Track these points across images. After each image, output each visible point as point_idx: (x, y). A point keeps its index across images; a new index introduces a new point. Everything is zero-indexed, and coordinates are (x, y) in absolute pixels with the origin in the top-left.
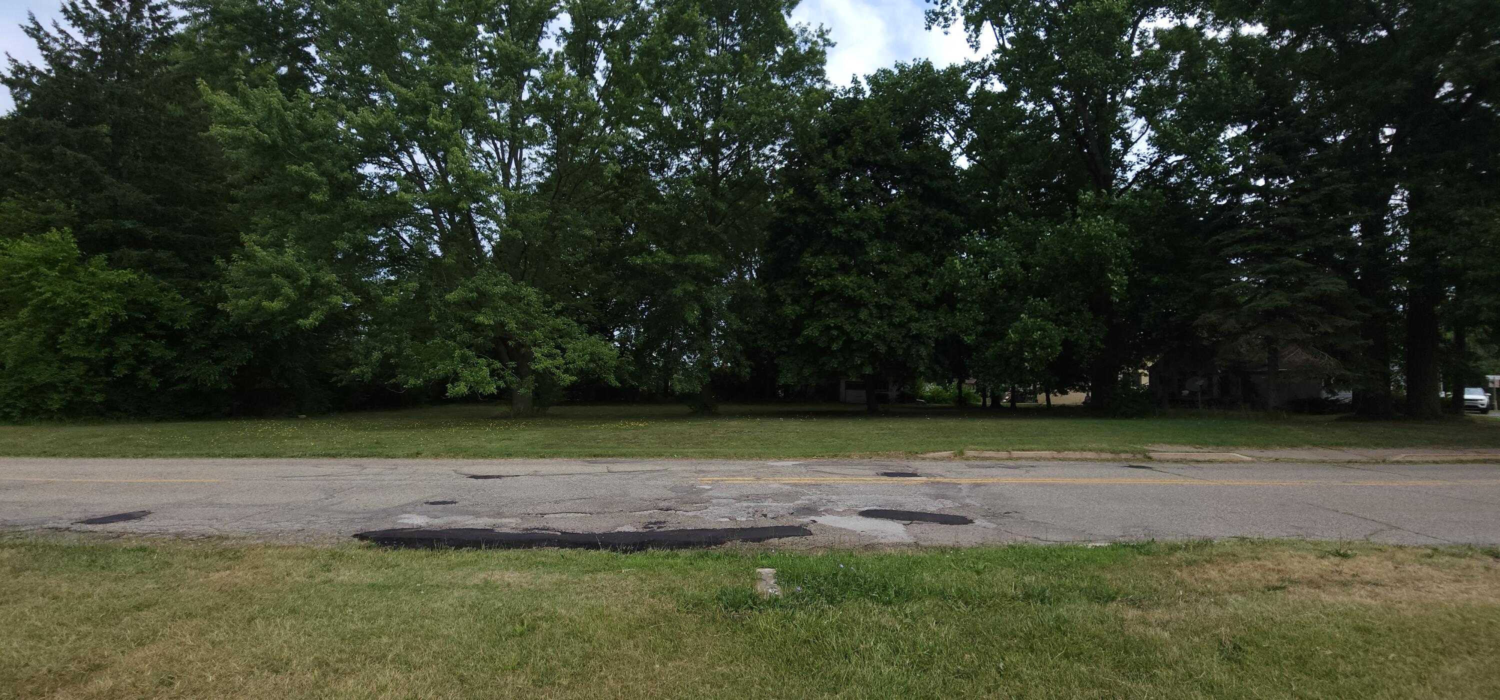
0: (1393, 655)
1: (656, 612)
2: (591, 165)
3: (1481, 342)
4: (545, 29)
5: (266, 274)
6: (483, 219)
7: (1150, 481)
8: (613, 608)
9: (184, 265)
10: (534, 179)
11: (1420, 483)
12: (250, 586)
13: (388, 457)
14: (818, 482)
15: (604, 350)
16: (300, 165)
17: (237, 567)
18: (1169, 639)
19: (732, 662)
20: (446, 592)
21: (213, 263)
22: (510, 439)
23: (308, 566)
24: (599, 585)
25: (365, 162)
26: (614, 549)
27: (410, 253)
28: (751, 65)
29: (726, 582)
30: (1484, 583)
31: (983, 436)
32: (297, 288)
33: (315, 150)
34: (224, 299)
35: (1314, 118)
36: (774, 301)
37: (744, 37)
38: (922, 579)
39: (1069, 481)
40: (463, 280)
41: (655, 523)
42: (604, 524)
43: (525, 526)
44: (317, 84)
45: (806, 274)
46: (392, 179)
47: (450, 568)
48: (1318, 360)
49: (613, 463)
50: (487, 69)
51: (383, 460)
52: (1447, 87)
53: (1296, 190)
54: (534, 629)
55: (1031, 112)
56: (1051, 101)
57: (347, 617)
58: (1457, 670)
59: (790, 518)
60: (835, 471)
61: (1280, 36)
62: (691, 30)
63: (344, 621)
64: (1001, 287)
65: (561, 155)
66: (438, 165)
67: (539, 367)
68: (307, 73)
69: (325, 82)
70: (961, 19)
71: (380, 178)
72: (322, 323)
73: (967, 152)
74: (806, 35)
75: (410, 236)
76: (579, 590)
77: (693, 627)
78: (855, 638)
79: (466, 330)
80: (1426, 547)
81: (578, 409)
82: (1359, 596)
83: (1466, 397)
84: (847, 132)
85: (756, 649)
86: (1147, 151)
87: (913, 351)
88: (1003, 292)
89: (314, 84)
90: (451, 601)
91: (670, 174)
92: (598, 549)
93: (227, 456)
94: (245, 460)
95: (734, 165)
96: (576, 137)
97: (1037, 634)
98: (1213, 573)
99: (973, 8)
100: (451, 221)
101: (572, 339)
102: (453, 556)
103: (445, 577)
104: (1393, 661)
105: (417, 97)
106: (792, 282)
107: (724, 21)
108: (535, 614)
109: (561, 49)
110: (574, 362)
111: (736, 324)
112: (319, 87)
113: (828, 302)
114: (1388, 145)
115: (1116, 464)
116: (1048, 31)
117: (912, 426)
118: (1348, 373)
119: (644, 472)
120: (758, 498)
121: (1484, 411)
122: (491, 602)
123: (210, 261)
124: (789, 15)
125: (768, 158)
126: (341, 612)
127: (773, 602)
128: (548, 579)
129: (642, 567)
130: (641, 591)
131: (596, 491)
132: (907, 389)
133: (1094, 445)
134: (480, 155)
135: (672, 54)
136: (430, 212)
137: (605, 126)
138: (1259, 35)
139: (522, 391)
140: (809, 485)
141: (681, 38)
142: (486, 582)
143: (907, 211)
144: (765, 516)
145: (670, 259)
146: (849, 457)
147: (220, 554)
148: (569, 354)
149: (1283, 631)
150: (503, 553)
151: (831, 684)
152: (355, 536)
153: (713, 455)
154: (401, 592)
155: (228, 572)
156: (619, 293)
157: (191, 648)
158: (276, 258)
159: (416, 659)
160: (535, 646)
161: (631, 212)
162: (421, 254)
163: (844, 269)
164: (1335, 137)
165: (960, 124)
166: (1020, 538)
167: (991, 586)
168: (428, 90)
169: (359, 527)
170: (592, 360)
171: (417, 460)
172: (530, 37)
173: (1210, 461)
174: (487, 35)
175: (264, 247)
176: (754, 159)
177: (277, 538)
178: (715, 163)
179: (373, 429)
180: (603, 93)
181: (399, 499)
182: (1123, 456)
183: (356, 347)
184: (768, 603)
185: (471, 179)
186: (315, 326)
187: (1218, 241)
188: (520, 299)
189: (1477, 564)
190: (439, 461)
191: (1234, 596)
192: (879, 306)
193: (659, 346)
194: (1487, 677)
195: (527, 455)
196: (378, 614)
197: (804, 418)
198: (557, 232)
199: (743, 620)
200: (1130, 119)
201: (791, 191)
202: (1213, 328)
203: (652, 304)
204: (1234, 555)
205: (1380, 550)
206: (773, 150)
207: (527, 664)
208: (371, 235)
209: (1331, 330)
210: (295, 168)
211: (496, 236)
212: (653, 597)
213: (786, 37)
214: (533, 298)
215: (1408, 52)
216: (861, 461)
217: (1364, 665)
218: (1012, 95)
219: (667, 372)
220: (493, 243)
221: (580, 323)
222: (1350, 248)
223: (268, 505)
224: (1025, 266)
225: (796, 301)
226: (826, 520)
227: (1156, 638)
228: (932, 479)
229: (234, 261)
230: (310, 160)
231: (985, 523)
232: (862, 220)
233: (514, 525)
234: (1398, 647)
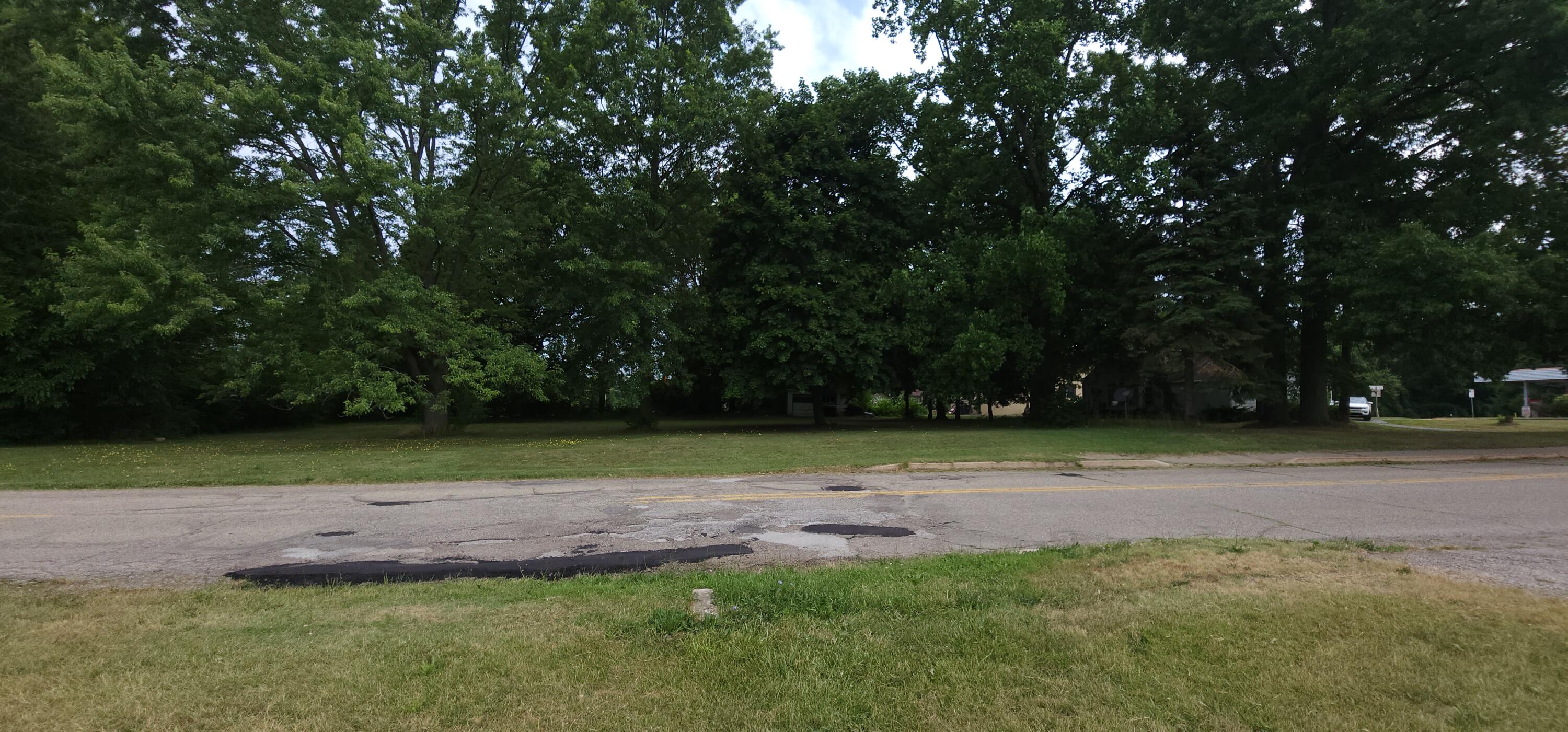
0: (1274, 639)
1: (582, 640)
2: (516, 159)
3: (1365, 356)
4: (461, 5)
5: (114, 272)
6: (388, 214)
7: (1080, 488)
8: (535, 638)
9: (8, 260)
10: (448, 172)
11: (1308, 483)
12: (93, 637)
13: (270, 483)
14: (761, 499)
15: (529, 361)
16: (155, 144)
17: (76, 616)
18: (1085, 635)
19: (662, 686)
20: (339, 632)
21: (43, 257)
22: (421, 461)
23: (167, 611)
24: (520, 615)
25: (241, 144)
26: (538, 576)
27: (297, 251)
28: (694, 62)
29: (659, 605)
30: (1357, 573)
31: (927, 447)
32: (153, 288)
33: (176, 127)
34: (57, 299)
35: (1225, 146)
36: (718, 311)
37: (686, 29)
38: (861, 592)
39: (1006, 490)
40: (364, 282)
41: (586, 547)
42: (529, 551)
43: (437, 555)
44: (179, 50)
45: (752, 284)
46: (275, 164)
47: (346, 605)
48: (1226, 371)
49: (541, 484)
50: (392, 45)
51: (263, 488)
52: (1340, 122)
53: (1210, 213)
54: (443, 665)
55: (975, 127)
56: (993, 116)
57: (217, 667)
58: (1330, 652)
59: (731, 536)
60: (780, 487)
61: (1198, 67)
62: (628, 19)
63: (211, 671)
64: (947, 299)
65: (481, 146)
66: (333, 151)
67: (456, 380)
68: (166, 36)
69: (189, 48)
70: (908, 29)
71: (259, 163)
72: (186, 330)
73: (914, 162)
74: (752, 33)
75: (298, 232)
76: (496, 622)
77: (623, 652)
78: (791, 654)
79: (367, 338)
80: (1310, 541)
81: (501, 427)
82: (1250, 587)
83: (1351, 405)
84: (795, 138)
85: (689, 672)
86: (1080, 170)
87: (861, 362)
88: (948, 305)
89: (174, 50)
90: (345, 641)
91: (605, 173)
92: (521, 577)
93: (62, 487)
94: (85, 492)
95: (676, 166)
96: (499, 128)
97: (967, 639)
98: (1128, 572)
99: (919, 19)
100: (349, 215)
101: (493, 350)
102: (349, 592)
103: (337, 615)
104: (1275, 645)
105: (306, 73)
106: (737, 291)
107: (664, 11)
108: (445, 649)
109: (481, 29)
110: (496, 376)
111: (678, 335)
112: (181, 54)
113: (776, 312)
114: (1286, 174)
115: (1050, 472)
116: (991, 47)
117: (859, 440)
118: (1252, 383)
119: (574, 493)
120: (698, 517)
121: (1367, 418)
122: (393, 639)
123: (39, 254)
124: (734, 10)
125: (711, 161)
126: (208, 661)
127: (709, 623)
128: (460, 612)
129: (569, 594)
130: (566, 619)
131: (520, 515)
132: (855, 402)
133: (1031, 455)
134: (384, 142)
135: (609, 43)
136: (323, 204)
137: (532, 117)
138: (1180, 65)
139: (435, 407)
140: (752, 502)
141: (618, 27)
142: (389, 619)
143: (855, 222)
144: (705, 535)
145: (605, 265)
146: (794, 472)
147: (56, 601)
148: (490, 366)
149: (1183, 622)
150: (409, 586)
151: (765, 702)
152: (227, 575)
153: (651, 474)
154: (284, 635)
155: (65, 621)
156: (548, 300)
157: (25, 706)
158: (124, 252)
159: (299, 706)
160: (443, 685)
161: (562, 213)
162: (311, 252)
163: (793, 279)
164: (1243, 165)
165: (907, 135)
166: (957, 548)
167: (927, 595)
168: (319, 66)
169: (232, 565)
170: (517, 373)
171: (308, 487)
172: (445, 13)
173: (1133, 468)
174: (392, 7)
175: (109, 239)
176: (697, 161)
177: (127, 581)
178: (654, 163)
179: (251, 452)
180: (530, 80)
181: (281, 531)
182: (1057, 464)
183: (230, 358)
184: (704, 623)
185: (373, 169)
186: (177, 333)
187: (1143, 258)
188: (433, 305)
189: (1352, 556)
190: (334, 487)
191: (1145, 592)
192: (827, 317)
193: (594, 357)
194: (1357, 657)
195: (441, 478)
196: (255, 660)
197: (749, 432)
198: (476, 231)
199: (676, 643)
200: (1066, 138)
201: (736, 196)
202: (1138, 342)
203: (586, 312)
204: (1147, 555)
205: (1270, 545)
206: (717, 153)
207: (434, 703)
208: (249, 228)
209: (1237, 344)
210: (149, 146)
211: (404, 234)
212: (580, 625)
213: (731, 34)
214: (448, 303)
215: (1307, 88)
216: (807, 475)
217: (1250, 649)
218: (956, 109)
219: (601, 386)
220: (400, 242)
221: (503, 332)
222: (1254, 269)
223: (114, 544)
224: (970, 280)
225: (742, 311)
226: (767, 537)
227: (1075, 636)
228: (876, 492)
229: (70, 255)
230: (170, 138)
231: (926, 534)
232: (811, 229)
233: (423, 556)
234: (1279, 632)
